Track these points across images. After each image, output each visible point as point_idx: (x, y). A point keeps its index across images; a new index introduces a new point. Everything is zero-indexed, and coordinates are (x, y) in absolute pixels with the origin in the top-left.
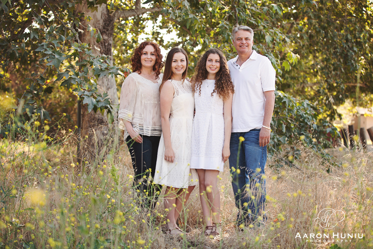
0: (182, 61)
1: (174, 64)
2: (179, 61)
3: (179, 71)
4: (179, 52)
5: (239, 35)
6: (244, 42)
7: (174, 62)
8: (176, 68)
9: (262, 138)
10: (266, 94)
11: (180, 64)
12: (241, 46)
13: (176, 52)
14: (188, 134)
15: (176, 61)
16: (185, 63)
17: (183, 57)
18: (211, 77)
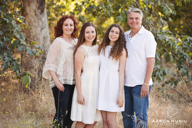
1: (86, 35)
2: (91, 33)
3: (91, 39)
5: (131, 15)
6: (135, 20)
7: (87, 33)
8: (88, 38)
9: (143, 92)
10: (148, 60)
12: (132, 24)
14: (93, 86)
15: (88, 32)
16: (95, 34)
17: (94, 29)
18: (112, 44)
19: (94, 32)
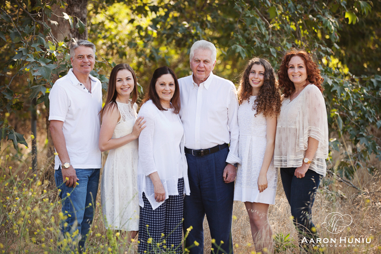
0: (128, 79)
1: (118, 84)
2: (125, 80)
3: (126, 91)
4: (124, 68)
5: (79, 52)
6: (87, 60)
7: (119, 81)
8: (122, 89)
11: (126, 83)
13: (120, 69)
14: (133, 167)
15: (121, 80)
16: (132, 82)
17: (129, 74)
18: (255, 92)
19: (130, 79)
